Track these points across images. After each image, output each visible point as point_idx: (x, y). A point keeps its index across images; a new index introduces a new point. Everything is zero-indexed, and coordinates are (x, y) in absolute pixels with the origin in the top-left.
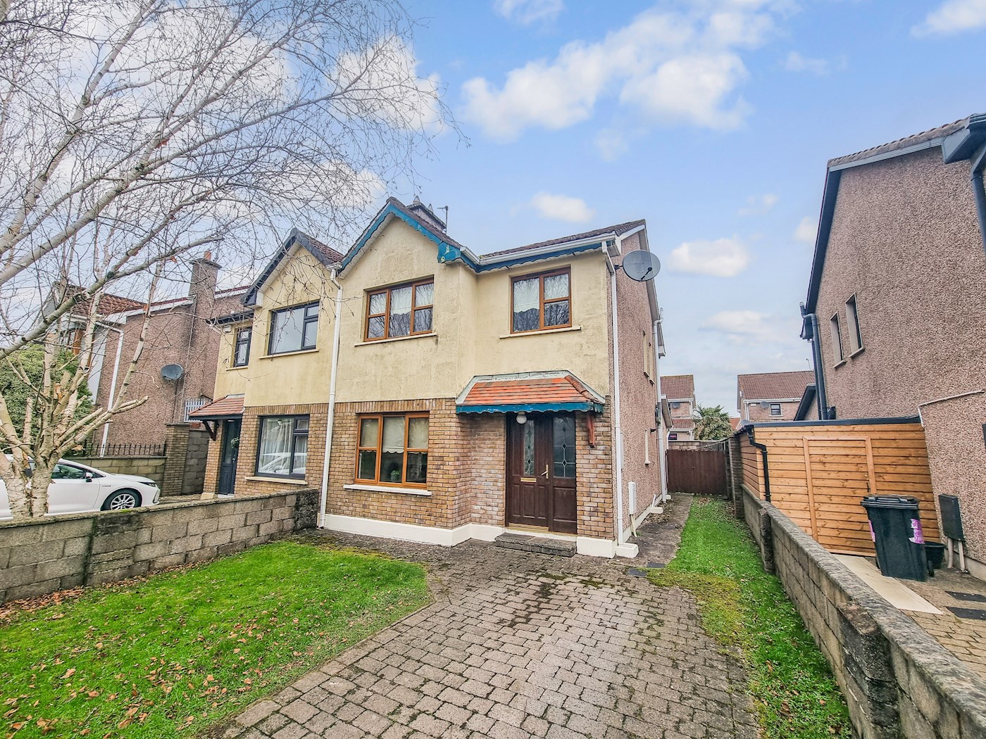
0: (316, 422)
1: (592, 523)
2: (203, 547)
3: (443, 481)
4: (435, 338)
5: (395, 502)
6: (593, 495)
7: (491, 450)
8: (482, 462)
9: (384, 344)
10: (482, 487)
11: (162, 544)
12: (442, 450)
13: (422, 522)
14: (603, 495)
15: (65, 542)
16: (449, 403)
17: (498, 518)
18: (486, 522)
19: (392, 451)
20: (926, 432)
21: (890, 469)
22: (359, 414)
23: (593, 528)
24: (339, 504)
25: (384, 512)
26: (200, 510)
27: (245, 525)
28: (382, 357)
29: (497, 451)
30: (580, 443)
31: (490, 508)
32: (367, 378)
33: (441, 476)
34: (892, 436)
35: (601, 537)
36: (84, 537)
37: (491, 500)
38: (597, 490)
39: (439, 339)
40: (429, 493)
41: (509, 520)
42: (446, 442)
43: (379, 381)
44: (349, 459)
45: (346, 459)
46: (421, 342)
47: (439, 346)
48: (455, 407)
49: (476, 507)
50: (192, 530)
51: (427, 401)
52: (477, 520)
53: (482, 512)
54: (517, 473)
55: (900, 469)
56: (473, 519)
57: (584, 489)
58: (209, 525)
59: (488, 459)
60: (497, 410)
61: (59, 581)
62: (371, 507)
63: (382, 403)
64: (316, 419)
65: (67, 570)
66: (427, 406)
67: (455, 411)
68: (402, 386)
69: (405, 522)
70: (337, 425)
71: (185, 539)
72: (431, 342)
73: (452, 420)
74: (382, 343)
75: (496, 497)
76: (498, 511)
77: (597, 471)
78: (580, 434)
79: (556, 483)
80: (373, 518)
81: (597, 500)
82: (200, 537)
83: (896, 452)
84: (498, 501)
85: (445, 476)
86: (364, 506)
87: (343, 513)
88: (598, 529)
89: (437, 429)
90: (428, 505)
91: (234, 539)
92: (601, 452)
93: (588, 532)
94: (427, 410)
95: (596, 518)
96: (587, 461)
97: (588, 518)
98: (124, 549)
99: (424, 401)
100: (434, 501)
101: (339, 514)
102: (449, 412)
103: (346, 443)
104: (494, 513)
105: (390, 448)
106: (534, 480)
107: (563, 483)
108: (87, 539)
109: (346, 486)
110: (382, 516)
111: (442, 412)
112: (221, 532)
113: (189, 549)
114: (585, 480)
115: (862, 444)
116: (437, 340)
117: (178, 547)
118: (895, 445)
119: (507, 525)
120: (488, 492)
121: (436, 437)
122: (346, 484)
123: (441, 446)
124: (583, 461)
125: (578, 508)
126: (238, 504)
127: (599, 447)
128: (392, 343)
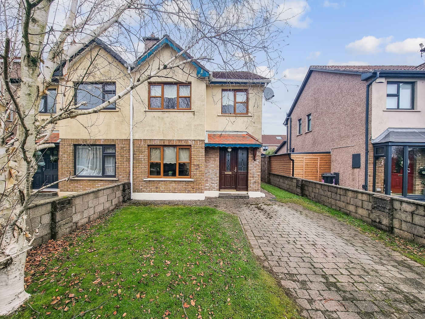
0: (120, 149)
1: (253, 187)
2: (94, 213)
3: (199, 174)
4: (193, 113)
5: (174, 184)
6: (254, 177)
7: (214, 162)
8: (209, 167)
9: (164, 112)
10: (210, 176)
11: (80, 213)
12: (198, 162)
13: (189, 192)
14: (258, 177)
15: (41, 217)
16: (201, 142)
17: (217, 188)
18: (212, 190)
19: (168, 163)
20: (332, 156)
21: (322, 166)
22: (148, 146)
23: (254, 188)
24: (141, 188)
25: (168, 190)
26: (92, 195)
27: (108, 201)
28: (163, 118)
29: (216, 162)
30: (250, 159)
31: (214, 184)
32: (153, 128)
33: (198, 173)
34: (324, 157)
35: (257, 191)
36: (48, 213)
37: (214, 181)
38: (256, 175)
39: (195, 113)
40: (193, 180)
41: (220, 188)
42: (200, 158)
43: (161, 130)
44: (145, 167)
45: (143, 167)
46: (185, 113)
47: (196, 116)
48: (204, 144)
49: (207, 185)
50: (90, 205)
51: (190, 141)
52: (208, 189)
53: (210, 186)
54: (223, 171)
55: (325, 166)
56: (206, 189)
57: (251, 175)
58: (95, 202)
59: (212, 165)
60: (224, 146)
61: (41, 239)
62: (161, 188)
63: (164, 141)
64: (120, 147)
65: (44, 232)
66: (190, 143)
67: (204, 146)
68: (176, 133)
69: (180, 192)
70: (136, 150)
71: (88, 210)
72: (191, 114)
73: (203, 149)
74: (162, 111)
75: (216, 180)
76: (216, 185)
77: (256, 169)
78: (250, 156)
79: (239, 174)
80: (162, 192)
81: (256, 179)
82: (93, 208)
83: (324, 162)
84: (217, 181)
85: (200, 173)
86: (157, 188)
87: (144, 192)
88: (256, 188)
89: (196, 153)
90: (192, 185)
91: (105, 208)
92: (258, 162)
93: (252, 190)
94: (190, 144)
95: (255, 185)
96: (253, 165)
97: (252, 185)
98: (69, 217)
99: (188, 141)
100: (195, 183)
101: (141, 192)
102: (201, 146)
103: (142, 159)
104: (215, 186)
105: (167, 161)
106: (231, 173)
107: (242, 174)
108: (50, 214)
109: (144, 179)
110: (167, 191)
111: (197, 146)
112: (100, 205)
113: (90, 215)
114: (251, 172)
115: (317, 159)
116: (194, 113)
117: (86, 215)
118: (324, 160)
119: (219, 190)
120: (212, 178)
121: (195, 157)
122: (144, 178)
123: (197, 160)
124: (251, 165)
125: (249, 182)
126: (105, 190)
127: (257, 160)
128: (168, 112)
